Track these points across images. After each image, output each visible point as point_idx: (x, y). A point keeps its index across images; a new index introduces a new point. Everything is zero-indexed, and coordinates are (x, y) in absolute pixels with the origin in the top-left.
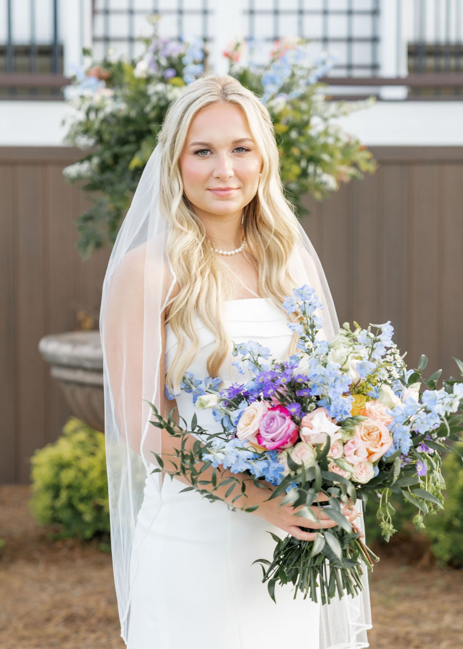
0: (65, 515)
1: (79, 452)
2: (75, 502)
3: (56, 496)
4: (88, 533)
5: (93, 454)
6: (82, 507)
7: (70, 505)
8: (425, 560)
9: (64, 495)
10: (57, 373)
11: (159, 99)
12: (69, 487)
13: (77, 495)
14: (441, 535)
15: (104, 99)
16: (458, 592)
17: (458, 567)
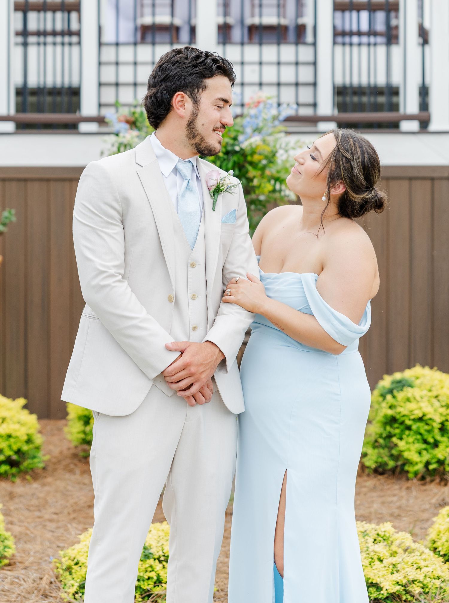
15: (132, 138)
16: (382, 490)
17: (382, 474)
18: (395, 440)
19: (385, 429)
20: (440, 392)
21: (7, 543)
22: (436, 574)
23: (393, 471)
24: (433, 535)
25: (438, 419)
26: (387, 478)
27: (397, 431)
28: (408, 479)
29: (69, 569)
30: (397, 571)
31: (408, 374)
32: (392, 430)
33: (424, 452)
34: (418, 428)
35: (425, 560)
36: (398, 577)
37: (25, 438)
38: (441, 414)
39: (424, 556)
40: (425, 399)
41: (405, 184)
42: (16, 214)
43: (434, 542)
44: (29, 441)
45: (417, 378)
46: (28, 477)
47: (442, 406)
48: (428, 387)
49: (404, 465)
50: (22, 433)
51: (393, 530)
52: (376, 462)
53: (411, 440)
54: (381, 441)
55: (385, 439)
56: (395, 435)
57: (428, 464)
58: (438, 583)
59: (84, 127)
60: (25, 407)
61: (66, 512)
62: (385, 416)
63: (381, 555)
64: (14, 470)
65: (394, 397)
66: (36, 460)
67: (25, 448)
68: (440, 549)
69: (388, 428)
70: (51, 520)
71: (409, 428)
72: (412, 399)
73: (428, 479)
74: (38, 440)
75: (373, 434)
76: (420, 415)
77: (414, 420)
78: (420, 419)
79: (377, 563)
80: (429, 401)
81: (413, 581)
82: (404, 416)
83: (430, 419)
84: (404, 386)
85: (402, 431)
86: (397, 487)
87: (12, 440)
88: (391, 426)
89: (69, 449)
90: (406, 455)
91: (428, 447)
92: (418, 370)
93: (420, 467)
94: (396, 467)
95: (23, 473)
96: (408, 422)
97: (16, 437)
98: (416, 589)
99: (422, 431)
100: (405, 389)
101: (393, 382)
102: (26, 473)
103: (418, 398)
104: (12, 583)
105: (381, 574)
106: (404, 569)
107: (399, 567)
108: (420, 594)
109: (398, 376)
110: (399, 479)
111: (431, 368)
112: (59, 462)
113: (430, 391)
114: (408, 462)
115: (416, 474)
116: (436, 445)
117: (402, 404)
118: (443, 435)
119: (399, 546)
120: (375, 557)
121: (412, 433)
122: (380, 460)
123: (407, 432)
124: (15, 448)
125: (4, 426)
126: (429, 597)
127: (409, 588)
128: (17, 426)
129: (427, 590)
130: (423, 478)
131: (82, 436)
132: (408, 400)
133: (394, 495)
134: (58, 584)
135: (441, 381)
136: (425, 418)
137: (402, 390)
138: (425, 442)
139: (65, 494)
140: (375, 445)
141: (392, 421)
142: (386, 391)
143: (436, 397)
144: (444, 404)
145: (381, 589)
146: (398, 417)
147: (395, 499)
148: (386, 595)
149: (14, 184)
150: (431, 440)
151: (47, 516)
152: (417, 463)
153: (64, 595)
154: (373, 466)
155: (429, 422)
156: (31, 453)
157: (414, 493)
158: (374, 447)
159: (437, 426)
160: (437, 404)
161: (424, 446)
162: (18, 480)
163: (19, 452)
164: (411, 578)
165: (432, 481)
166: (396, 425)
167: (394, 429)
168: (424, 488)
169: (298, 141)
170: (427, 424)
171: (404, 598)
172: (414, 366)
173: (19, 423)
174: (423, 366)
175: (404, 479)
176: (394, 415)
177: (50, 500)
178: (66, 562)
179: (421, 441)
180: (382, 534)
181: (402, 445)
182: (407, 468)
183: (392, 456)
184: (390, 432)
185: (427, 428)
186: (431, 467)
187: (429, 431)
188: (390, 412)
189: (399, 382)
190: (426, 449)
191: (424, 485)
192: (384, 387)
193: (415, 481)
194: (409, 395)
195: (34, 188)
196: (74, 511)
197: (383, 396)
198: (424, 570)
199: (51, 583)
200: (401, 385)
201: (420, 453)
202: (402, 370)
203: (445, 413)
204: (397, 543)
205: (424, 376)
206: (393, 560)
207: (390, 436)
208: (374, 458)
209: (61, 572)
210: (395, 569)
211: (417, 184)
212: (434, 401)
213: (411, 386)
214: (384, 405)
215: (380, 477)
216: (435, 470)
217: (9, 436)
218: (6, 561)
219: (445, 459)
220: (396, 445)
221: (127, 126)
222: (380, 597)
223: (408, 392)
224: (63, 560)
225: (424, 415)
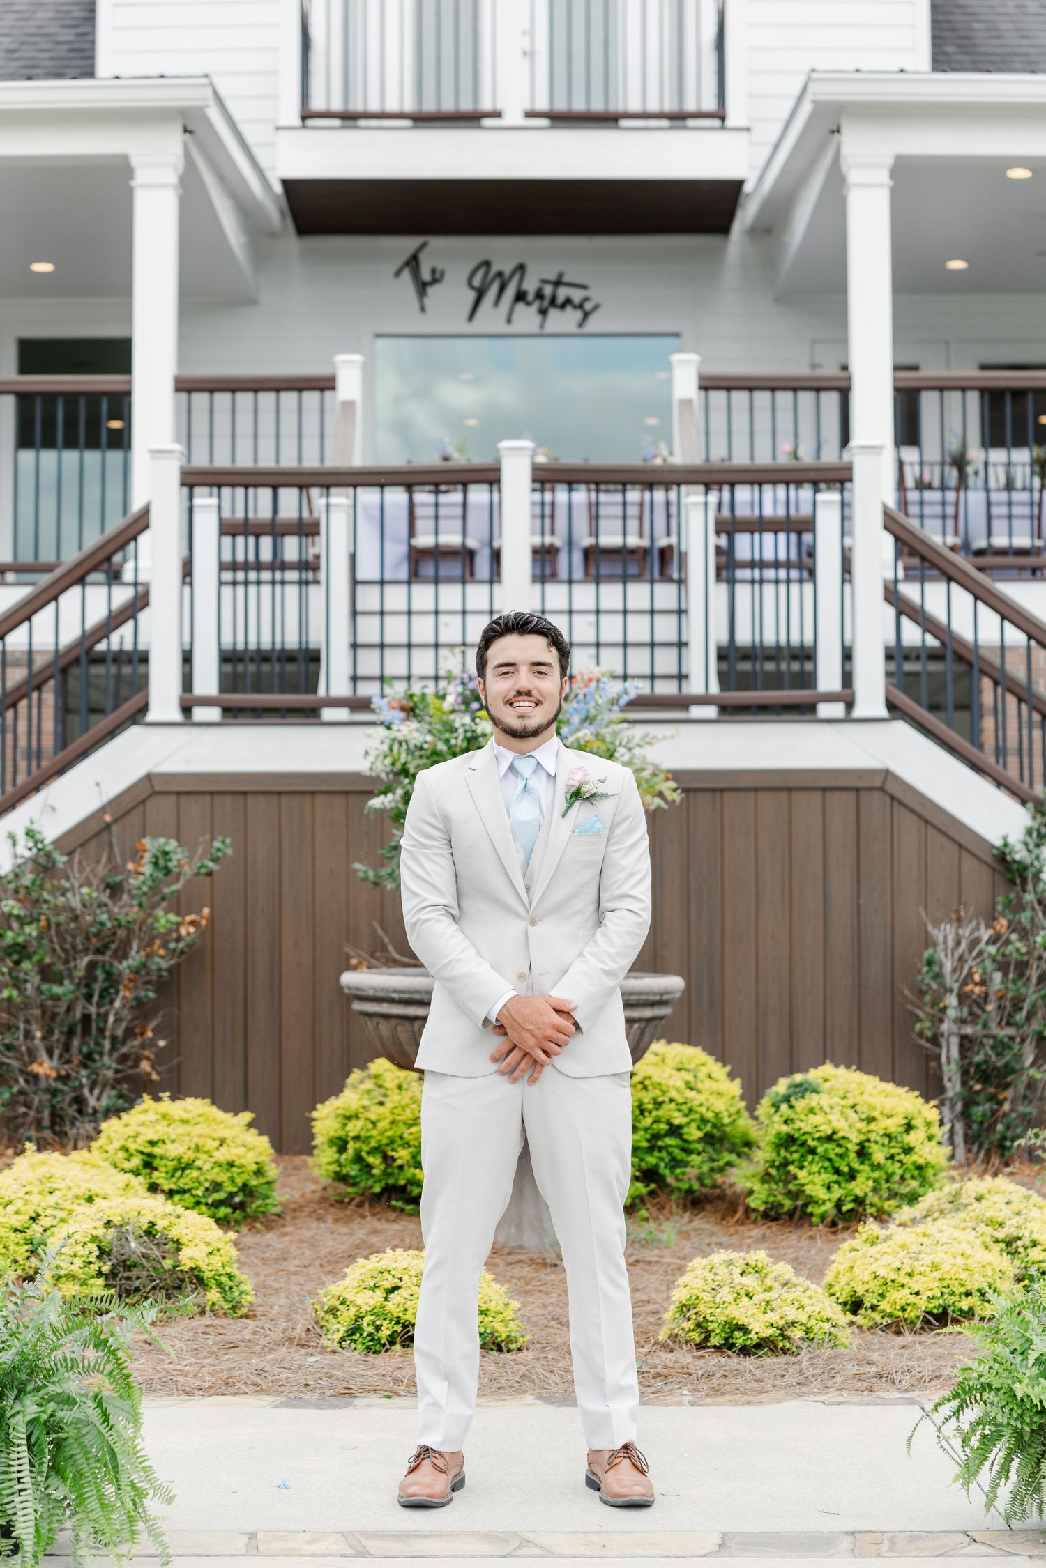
0: (353, 1170)
1: (365, 1102)
2: (364, 1154)
3: (342, 1149)
4: (377, 1189)
5: (381, 1104)
6: (371, 1160)
7: (358, 1159)
8: (740, 1214)
9: (351, 1146)
10: (357, 1006)
11: (466, 731)
12: (357, 1138)
13: (365, 1148)
14: (757, 1186)
15: (411, 731)
16: (774, 1242)
17: (775, 1219)
18: (791, 1168)
19: (778, 1154)
20: (859, 1100)
21: (242, 1287)
22: (825, 1315)
23: (791, 1214)
24: (829, 1278)
25: (855, 1138)
26: (783, 1225)
27: (796, 1156)
28: (811, 1225)
29: (332, 1311)
30: (772, 1310)
31: (814, 1075)
32: (788, 1156)
33: (836, 1187)
34: (826, 1151)
35: (810, 1298)
36: (773, 1317)
37: (254, 1167)
38: (859, 1131)
39: (808, 1293)
40: (837, 1109)
41: (817, 796)
42: (233, 845)
43: (831, 1286)
44: (259, 1172)
45: (826, 1080)
46: (258, 1225)
47: (862, 1120)
48: (841, 1093)
49: (805, 1205)
50: (248, 1160)
51: (767, 1260)
52: (766, 1203)
53: (815, 1168)
54: (773, 1172)
55: (778, 1168)
56: (793, 1162)
57: (839, 1204)
58: (827, 1326)
59: (328, 714)
60: (250, 1125)
61: (317, 1263)
62: (779, 1134)
63: (750, 1289)
64: (238, 1214)
65: (791, 1107)
66: (268, 1201)
67: (254, 1182)
68: (838, 1294)
69: (783, 1152)
70: (295, 1273)
71: (812, 1151)
72: (817, 1111)
73: (840, 1226)
74: (273, 1171)
75: (762, 1162)
76: (829, 1132)
77: (819, 1139)
78: (830, 1138)
79: (745, 1299)
80: (842, 1113)
81: (793, 1323)
82: (804, 1134)
83: (844, 1138)
84: (806, 1090)
85: (802, 1156)
86: (794, 1237)
87: (235, 1170)
88: (787, 1149)
89: (313, 1192)
90: (809, 1190)
91: (840, 1179)
92: (827, 1069)
93: (828, 1207)
94: (796, 1207)
95: (251, 1219)
96: (811, 1143)
97: (241, 1166)
98: (797, 1333)
99: (832, 1155)
100: (807, 1095)
101: (790, 1087)
102: (255, 1219)
103: (827, 1109)
104: (255, 1333)
105: (749, 1313)
106: (781, 1307)
107: (774, 1304)
108: (802, 1339)
109: (798, 1078)
110: (799, 1225)
111: (848, 1067)
112: (300, 1208)
113: (844, 1098)
114: (811, 1200)
115: (823, 1217)
116: (852, 1176)
117: (803, 1117)
118: (862, 1163)
119: (776, 1279)
120: (743, 1292)
121: (817, 1158)
122: (771, 1199)
123: (810, 1157)
124: (239, 1181)
125: (223, 1149)
126: (814, 1345)
127: (788, 1333)
128: (242, 1151)
129: (812, 1336)
130: (834, 1224)
131: (334, 1168)
132: (812, 1111)
133: (790, 1247)
134: (319, 1331)
135: (860, 1084)
136: (835, 1137)
137: (803, 1097)
138: (837, 1171)
139: (312, 1244)
140: (766, 1178)
141: (788, 1141)
142: (780, 1098)
143: (853, 1107)
144: (864, 1116)
145: (750, 1332)
146: (796, 1135)
147: (790, 1251)
148: (755, 1340)
149: (228, 799)
150: (846, 1169)
151: (293, 1269)
152: (824, 1202)
153: (326, 1343)
154: (762, 1208)
155: (842, 1142)
156: (264, 1190)
157: (819, 1243)
158: (763, 1181)
159: (853, 1148)
160: (854, 1116)
161: (835, 1177)
162: (244, 1229)
163: (245, 1188)
164: (790, 1319)
165: (847, 1228)
166: (794, 1148)
167: (792, 1153)
168: (832, 1237)
169: (646, 735)
170: (839, 1146)
171: (781, 1345)
172: (824, 1063)
173: (244, 1146)
174: (837, 1066)
175: (806, 1226)
176: (792, 1132)
177: (294, 1251)
178: (329, 1302)
179: (830, 1169)
180: (753, 1264)
181: (802, 1174)
182: (809, 1209)
183: (789, 1194)
184: (785, 1158)
185: (838, 1150)
186: (845, 1209)
187: (841, 1156)
188: (785, 1129)
189: (797, 1086)
190: (837, 1182)
191: (834, 1233)
192: (777, 1094)
193: (821, 1227)
194: (814, 1104)
195: (258, 806)
196: (329, 1262)
197: (776, 1106)
198: (809, 1309)
199: (308, 1330)
200: (802, 1090)
201: (829, 1188)
202: (806, 1070)
203: (864, 1130)
204: (771, 1276)
205: (835, 1077)
206: (767, 1296)
207: (785, 1164)
208: (763, 1197)
209: (323, 1314)
210: (768, 1306)
211: (834, 798)
212: (851, 1113)
213: (816, 1091)
214: (776, 1118)
215: (773, 1224)
216: (851, 1210)
217: (231, 1165)
218: (244, 1311)
219: (866, 1195)
220: (795, 1177)
221: (402, 715)
222: (748, 1342)
223: (812, 1100)
224: (325, 1300)
225: (834, 1133)
